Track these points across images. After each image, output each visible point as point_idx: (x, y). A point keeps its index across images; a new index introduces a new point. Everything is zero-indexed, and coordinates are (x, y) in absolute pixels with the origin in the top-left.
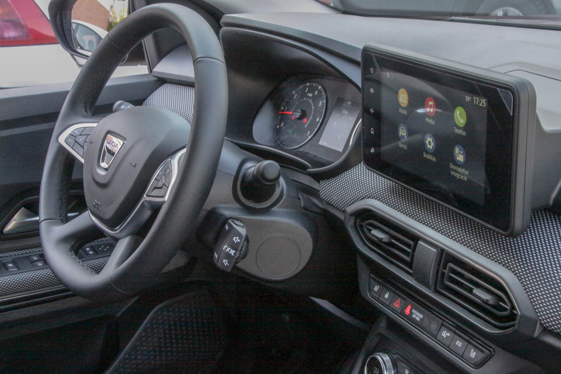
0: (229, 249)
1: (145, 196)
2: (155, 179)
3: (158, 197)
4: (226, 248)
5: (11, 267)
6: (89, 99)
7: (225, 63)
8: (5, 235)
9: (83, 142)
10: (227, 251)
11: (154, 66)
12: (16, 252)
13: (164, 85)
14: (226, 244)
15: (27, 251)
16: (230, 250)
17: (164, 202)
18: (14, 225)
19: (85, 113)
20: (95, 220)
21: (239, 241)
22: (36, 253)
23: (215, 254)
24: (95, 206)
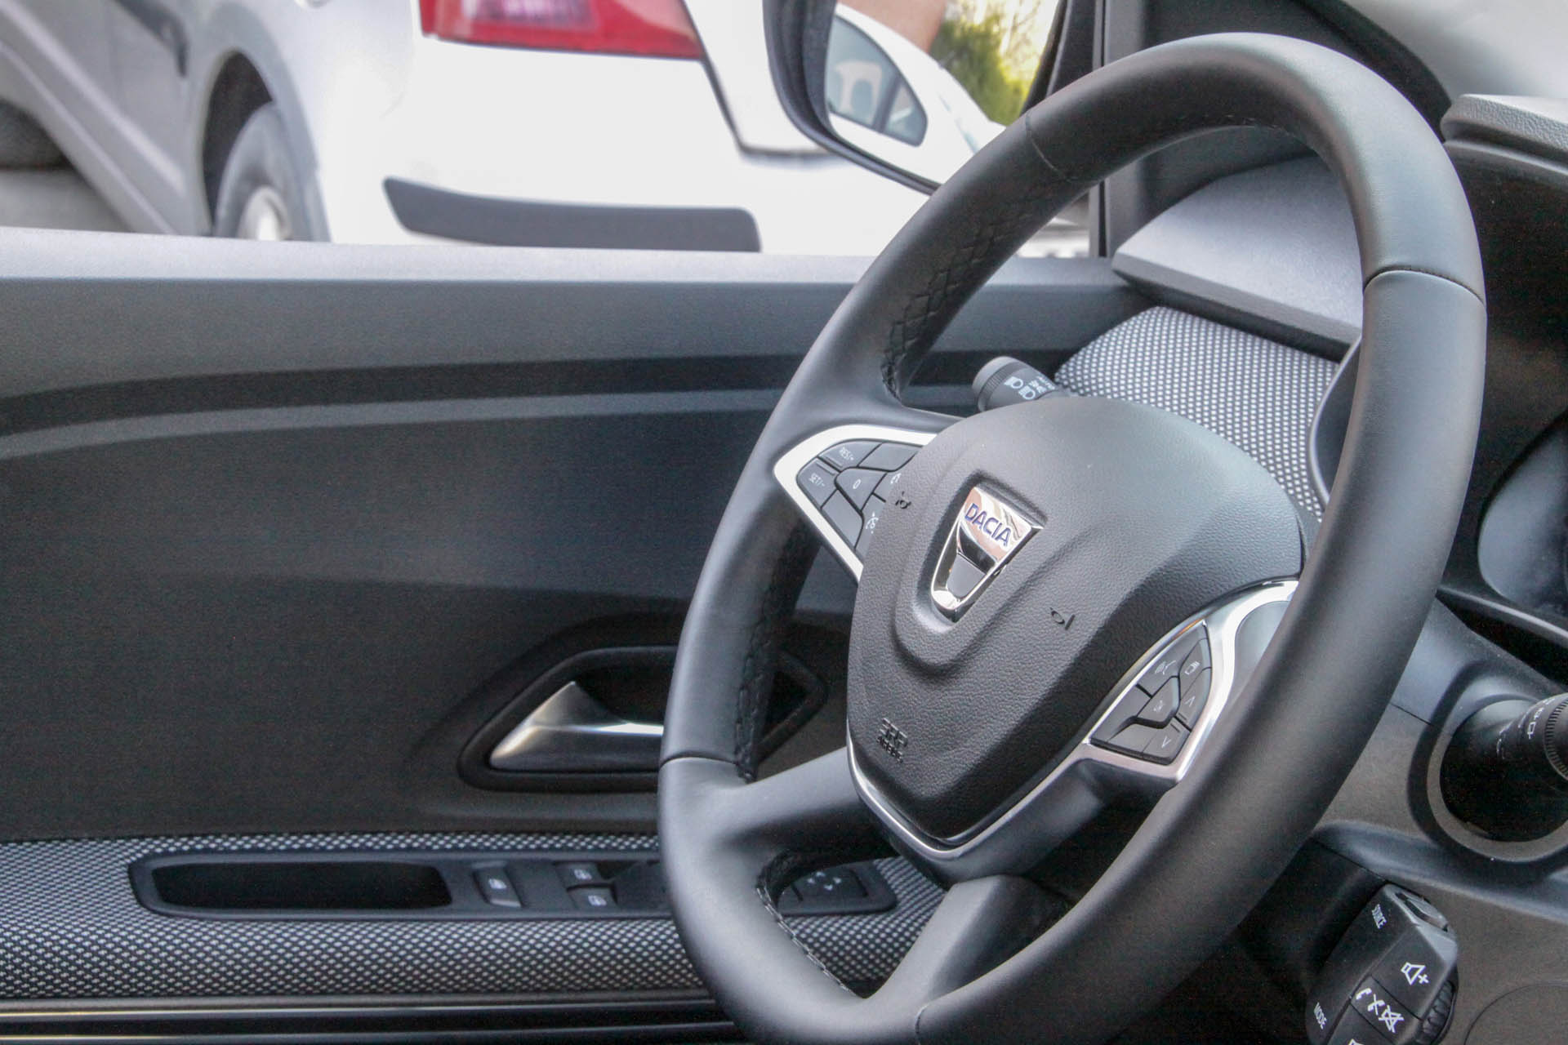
0: (1381, 1003)
1: (1086, 740)
2: (1138, 686)
3: (1142, 756)
4: (1368, 999)
5: (499, 894)
6: (905, 339)
7: (1483, 297)
8: (496, 769)
9: (867, 496)
10: (1370, 1008)
11: (1123, 236)
12: (518, 839)
13: (1149, 312)
14: (1370, 980)
15: (558, 841)
16: (1381, 1009)
17: (1173, 783)
18: (532, 738)
19: (884, 386)
20: (869, 788)
21: (1424, 979)
22: (584, 856)
23: (1318, 1009)
24: (882, 742)
